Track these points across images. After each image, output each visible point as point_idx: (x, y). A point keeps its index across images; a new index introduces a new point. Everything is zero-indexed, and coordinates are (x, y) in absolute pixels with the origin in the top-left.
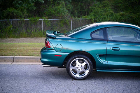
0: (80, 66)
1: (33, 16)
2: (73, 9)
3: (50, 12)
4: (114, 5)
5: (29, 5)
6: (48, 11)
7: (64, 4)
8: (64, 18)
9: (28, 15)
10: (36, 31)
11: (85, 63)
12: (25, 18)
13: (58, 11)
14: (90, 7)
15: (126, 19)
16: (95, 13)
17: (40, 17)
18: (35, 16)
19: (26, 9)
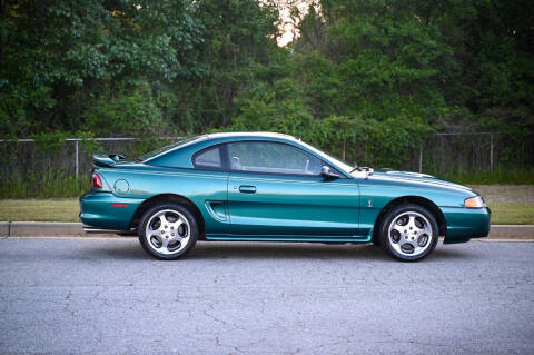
0: (168, 229)
1: (48, 129)
2: (177, 107)
3: (103, 115)
4: (313, 92)
5: (33, 94)
6: (97, 111)
7: (150, 91)
8: (149, 134)
9: (29, 123)
10: (55, 177)
11: (179, 222)
12: (19, 134)
13: (130, 111)
14: (235, 100)
15: (351, 138)
16: (249, 117)
17: (69, 132)
18: (53, 129)
19: (22, 105)
